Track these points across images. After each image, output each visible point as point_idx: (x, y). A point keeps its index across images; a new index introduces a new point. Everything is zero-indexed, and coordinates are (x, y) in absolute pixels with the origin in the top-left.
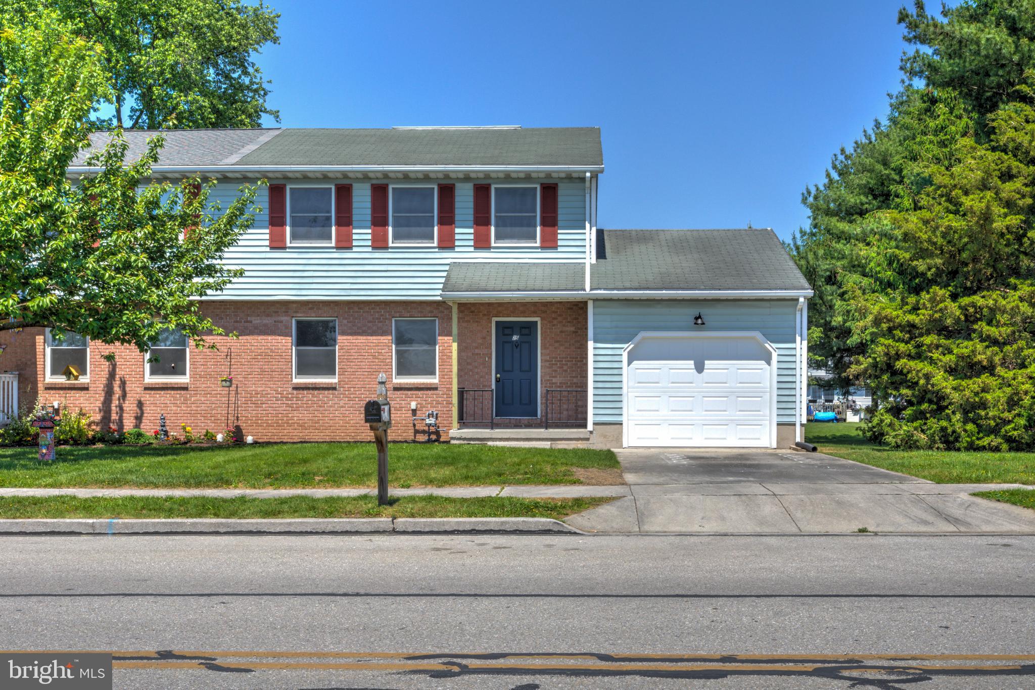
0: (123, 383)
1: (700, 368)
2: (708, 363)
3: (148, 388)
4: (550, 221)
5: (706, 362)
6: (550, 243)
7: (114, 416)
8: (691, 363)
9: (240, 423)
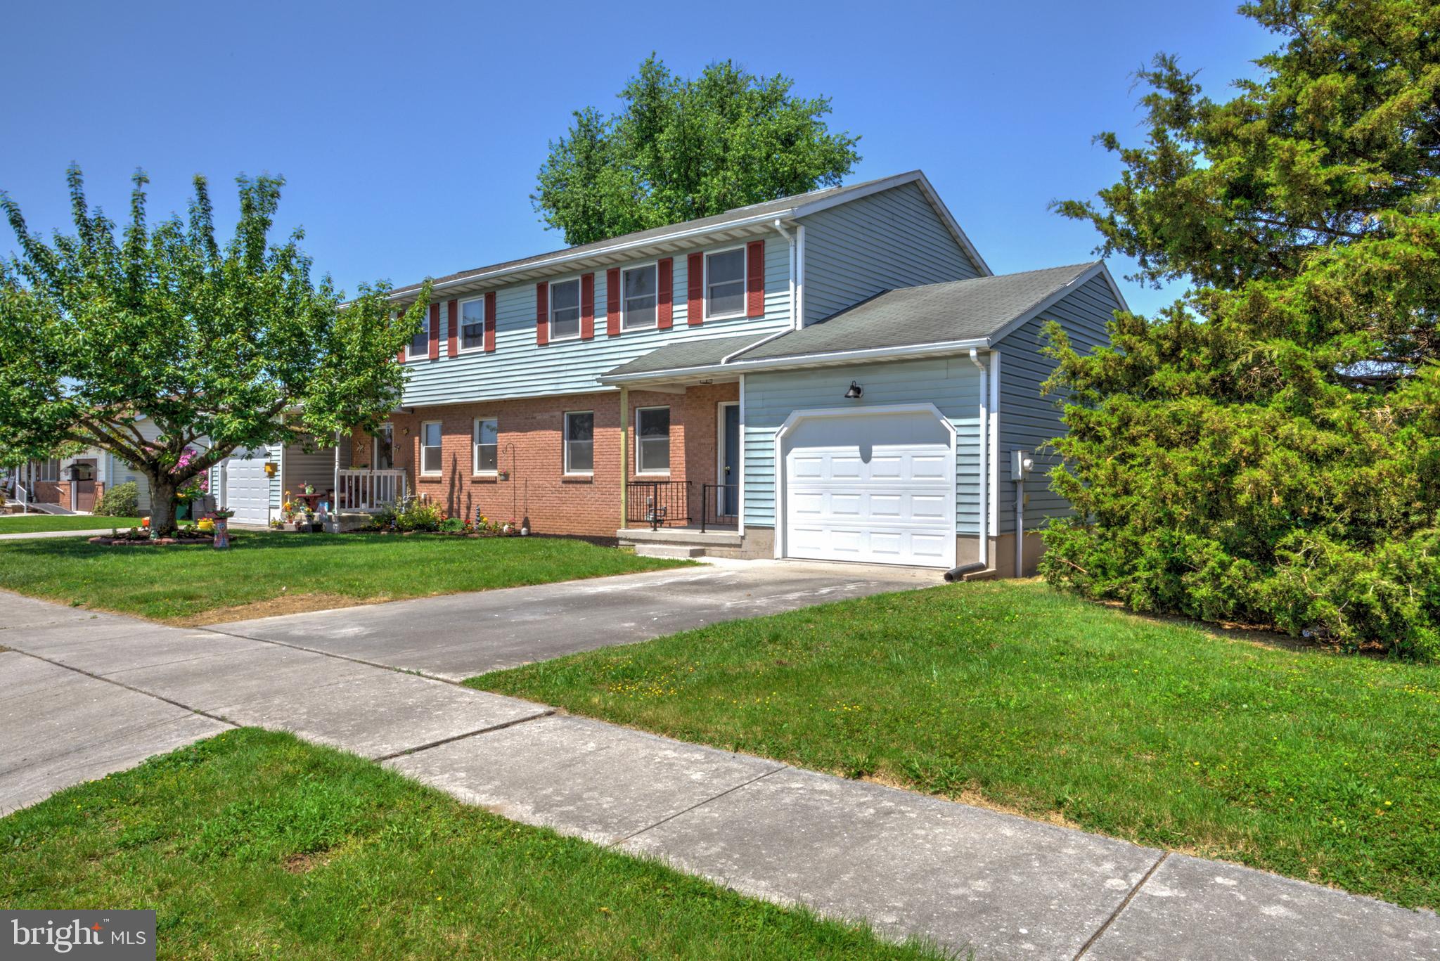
0: (461, 477)
1: (866, 457)
2: (876, 449)
3: (476, 482)
4: (757, 285)
5: (874, 448)
6: (757, 312)
7: (455, 506)
8: (854, 450)
9: (528, 515)
